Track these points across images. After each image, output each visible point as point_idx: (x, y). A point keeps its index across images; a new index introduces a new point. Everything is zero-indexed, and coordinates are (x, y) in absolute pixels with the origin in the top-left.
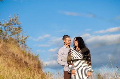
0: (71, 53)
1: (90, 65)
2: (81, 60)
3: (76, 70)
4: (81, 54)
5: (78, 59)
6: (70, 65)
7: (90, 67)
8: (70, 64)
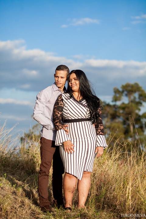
0: (62, 103)
1: (101, 133)
2: (85, 122)
3: (73, 142)
4: (87, 108)
5: (80, 118)
6: (62, 130)
7: (101, 136)
8: (60, 127)
